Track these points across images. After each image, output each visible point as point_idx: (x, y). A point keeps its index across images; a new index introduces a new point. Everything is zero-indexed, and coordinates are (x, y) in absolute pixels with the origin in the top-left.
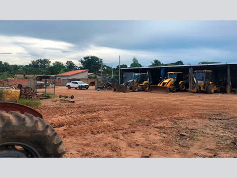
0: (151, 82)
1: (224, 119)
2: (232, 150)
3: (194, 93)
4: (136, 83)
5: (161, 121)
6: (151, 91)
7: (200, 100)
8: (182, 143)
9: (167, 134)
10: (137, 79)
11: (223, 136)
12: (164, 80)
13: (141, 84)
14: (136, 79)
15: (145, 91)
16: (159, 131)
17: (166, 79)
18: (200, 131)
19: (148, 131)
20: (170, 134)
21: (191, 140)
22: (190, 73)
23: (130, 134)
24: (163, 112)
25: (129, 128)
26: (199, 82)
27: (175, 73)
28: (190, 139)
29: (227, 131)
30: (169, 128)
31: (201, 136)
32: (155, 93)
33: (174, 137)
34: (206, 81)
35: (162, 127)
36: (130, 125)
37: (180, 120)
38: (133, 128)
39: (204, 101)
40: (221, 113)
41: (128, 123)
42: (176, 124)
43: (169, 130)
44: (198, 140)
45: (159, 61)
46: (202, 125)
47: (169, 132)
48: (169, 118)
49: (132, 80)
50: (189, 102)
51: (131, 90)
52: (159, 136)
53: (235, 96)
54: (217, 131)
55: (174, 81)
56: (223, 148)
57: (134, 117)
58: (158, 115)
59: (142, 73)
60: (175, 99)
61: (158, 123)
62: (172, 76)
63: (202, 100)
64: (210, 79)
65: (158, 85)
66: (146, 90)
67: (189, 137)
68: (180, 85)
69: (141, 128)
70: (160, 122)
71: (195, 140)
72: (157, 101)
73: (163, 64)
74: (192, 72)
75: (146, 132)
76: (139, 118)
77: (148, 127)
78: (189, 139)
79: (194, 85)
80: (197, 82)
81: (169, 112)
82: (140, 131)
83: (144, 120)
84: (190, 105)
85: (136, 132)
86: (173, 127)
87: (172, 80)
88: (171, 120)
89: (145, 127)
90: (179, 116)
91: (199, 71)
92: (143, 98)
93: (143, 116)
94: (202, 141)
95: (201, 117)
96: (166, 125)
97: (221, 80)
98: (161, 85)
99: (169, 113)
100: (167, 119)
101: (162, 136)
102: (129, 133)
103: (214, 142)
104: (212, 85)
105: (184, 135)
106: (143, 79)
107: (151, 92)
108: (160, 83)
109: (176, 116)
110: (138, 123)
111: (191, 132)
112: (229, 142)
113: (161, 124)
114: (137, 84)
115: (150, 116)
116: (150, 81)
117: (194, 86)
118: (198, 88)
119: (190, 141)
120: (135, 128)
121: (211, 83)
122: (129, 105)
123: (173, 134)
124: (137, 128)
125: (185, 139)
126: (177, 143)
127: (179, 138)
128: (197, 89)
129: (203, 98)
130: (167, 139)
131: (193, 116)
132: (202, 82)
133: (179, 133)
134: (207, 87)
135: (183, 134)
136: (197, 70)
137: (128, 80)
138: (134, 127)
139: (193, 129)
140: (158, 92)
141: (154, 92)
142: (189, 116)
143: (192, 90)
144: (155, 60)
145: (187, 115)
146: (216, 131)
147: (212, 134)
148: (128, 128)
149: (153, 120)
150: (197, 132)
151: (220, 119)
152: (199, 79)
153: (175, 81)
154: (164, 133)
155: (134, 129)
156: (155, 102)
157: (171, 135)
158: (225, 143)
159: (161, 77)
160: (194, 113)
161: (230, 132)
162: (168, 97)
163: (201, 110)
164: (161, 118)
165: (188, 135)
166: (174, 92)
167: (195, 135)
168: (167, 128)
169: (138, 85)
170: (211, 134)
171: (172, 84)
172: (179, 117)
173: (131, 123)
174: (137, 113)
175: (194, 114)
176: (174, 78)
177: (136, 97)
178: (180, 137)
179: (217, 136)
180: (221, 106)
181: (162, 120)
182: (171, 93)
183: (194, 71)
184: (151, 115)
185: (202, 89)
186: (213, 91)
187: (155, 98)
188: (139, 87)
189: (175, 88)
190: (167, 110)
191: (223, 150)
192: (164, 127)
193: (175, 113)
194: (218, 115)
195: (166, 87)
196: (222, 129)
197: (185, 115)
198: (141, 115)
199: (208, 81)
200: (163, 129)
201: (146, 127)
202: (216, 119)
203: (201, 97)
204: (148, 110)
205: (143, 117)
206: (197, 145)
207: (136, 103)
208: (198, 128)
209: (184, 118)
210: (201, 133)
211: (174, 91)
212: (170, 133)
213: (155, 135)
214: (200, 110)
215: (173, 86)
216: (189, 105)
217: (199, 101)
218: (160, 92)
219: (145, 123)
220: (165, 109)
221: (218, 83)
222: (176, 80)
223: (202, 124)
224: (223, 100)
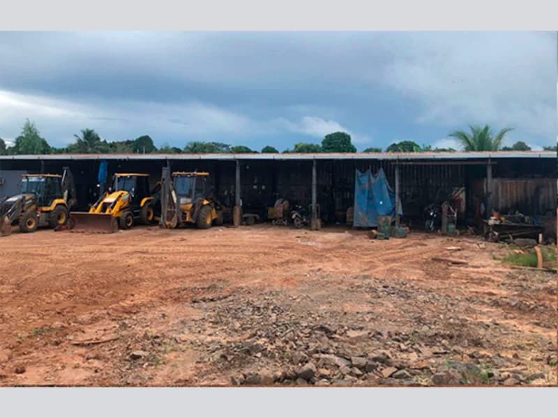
0: (73, 202)
1: (219, 299)
2: (221, 372)
3: (171, 228)
4: (30, 205)
5: (91, 323)
6: (71, 228)
7: (182, 249)
8: (133, 378)
9: (104, 360)
10: (35, 193)
11: (210, 343)
12: (105, 196)
13: (45, 209)
14: (31, 193)
15: (57, 228)
16: (86, 353)
17: (110, 193)
18: (171, 339)
19: (57, 361)
20: (108, 359)
21: (152, 365)
22: (164, 180)
23: (12, 377)
24: (99, 293)
25: (10, 358)
26: (183, 200)
27: (131, 176)
28: (149, 365)
29: (219, 328)
30: (109, 341)
31: (172, 350)
32: (82, 232)
33: (118, 364)
34: (196, 198)
35: (92, 342)
36: (11, 349)
37: (135, 313)
38: (19, 358)
39: (189, 252)
40: (215, 282)
41: (7, 345)
42: (125, 329)
43: (107, 349)
44: (164, 363)
45: (97, 135)
46: (176, 321)
47: (108, 353)
48: (110, 312)
49: (20, 197)
50: (159, 256)
51: (17, 228)
52: (83, 368)
53: (247, 232)
54: (202, 332)
55: (129, 198)
56: (207, 373)
57: (22, 321)
58: (85, 305)
59: (49, 175)
60: (130, 249)
61: (83, 332)
62: (124, 183)
63: (186, 249)
64: (204, 192)
65: (91, 212)
66: (58, 224)
67: (148, 360)
68: (142, 208)
69: (41, 354)
70: (89, 326)
71: (160, 364)
72: (86, 260)
73: (105, 142)
74: (169, 177)
75: (54, 364)
76: (36, 322)
77: (59, 346)
78: (147, 364)
79: (173, 210)
80: (178, 201)
81: (111, 292)
82: (37, 362)
83: (51, 329)
84: (160, 265)
85: (28, 369)
86: (119, 336)
87: (126, 195)
88: (114, 318)
89: (53, 347)
90: (132, 303)
91: (184, 173)
92: (49, 252)
93: (48, 315)
94: (171, 364)
95: (179, 298)
96: (102, 332)
97: (226, 193)
98: (97, 211)
99: (113, 296)
100: (107, 317)
101: (91, 369)
102: (8, 374)
103: (192, 362)
104: (209, 208)
105: (139, 357)
106: (50, 192)
107: (73, 230)
108: (96, 204)
109: (127, 303)
110: (34, 341)
111: (153, 345)
112: (217, 356)
113: (91, 333)
114: (34, 207)
115: (65, 313)
116: (69, 197)
117: (170, 211)
118: (180, 215)
119: (150, 367)
120: (24, 357)
121: (206, 202)
122: (9, 284)
123: (116, 357)
124: (32, 355)
125: (139, 364)
126: (122, 380)
127: (127, 367)
128: (178, 219)
129: (189, 243)
130: (102, 374)
131: (162, 298)
132: (189, 200)
133: (128, 354)
134: (199, 212)
135: (136, 353)
136: (180, 171)
137: (8, 198)
138: (24, 354)
139: (157, 337)
140: (90, 230)
141: (79, 230)
142: (153, 299)
143: (167, 223)
144: (85, 129)
145: (152, 295)
146: (199, 332)
147: (192, 343)
148: (7, 358)
149: (72, 324)
150: (165, 343)
151: (212, 300)
152: (183, 192)
153: (132, 198)
154: (97, 358)
155: (21, 361)
156: (80, 265)
157: (112, 362)
158: (211, 360)
159: (98, 186)
160: (167, 289)
161: (223, 329)
162: (113, 244)
163: (180, 277)
164: (92, 315)
165: (146, 354)
166: (129, 228)
167: (159, 351)
168: (104, 342)
169: (37, 209)
170: (189, 342)
171: (125, 205)
172: (134, 305)
173: (15, 344)
174: (32, 308)
175: (166, 291)
176: (129, 191)
177: (29, 251)
178: (129, 364)
179: (200, 344)
180: (219, 262)
181: (95, 320)
182: (121, 231)
183: (174, 173)
184: (68, 310)
185: (187, 219)
186: (209, 222)
187: (81, 249)
188: (39, 217)
189: (130, 217)
190: (108, 287)
191: (205, 377)
192: (97, 341)
193: (124, 293)
194: (210, 290)
195: (109, 216)
196: (211, 324)
197: (147, 296)
198: (44, 313)
199: (200, 198)
200: (96, 347)
201: (54, 349)
202: (204, 300)
203: (184, 240)
204: (62, 294)
205: (48, 318)
206: (161, 376)
207: (30, 271)
208: (169, 331)
209: (143, 308)
210: (173, 342)
211: (130, 225)
212: (109, 357)
213: (76, 367)
214: (178, 278)
215: (126, 213)
216: (158, 267)
217: (179, 253)
218: (95, 231)
219: (51, 336)
220: (102, 284)
221: (219, 203)
222: (133, 196)
223: (177, 318)
224: (225, 246)
